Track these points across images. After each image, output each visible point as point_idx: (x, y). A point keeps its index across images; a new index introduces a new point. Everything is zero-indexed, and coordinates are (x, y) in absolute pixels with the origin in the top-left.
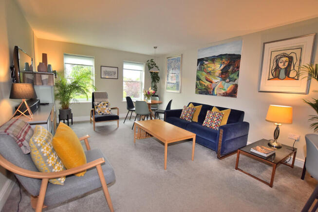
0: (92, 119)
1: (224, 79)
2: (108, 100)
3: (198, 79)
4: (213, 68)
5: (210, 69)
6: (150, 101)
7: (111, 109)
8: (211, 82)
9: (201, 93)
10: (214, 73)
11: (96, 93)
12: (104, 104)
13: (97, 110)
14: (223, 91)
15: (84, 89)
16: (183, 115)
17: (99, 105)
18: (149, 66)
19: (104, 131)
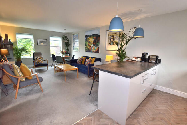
0: (34, 66)
1: (94, 45)
2: (42, 56)
3: (86, 45)
4: (91, 40)
5: (90, 41)
6: (64, 56)
7: (44, 61)
8: (90, 46)
9: (87, 52)
10: (91, 42)
11: (35, 53)
12: (40, 58)
13: (36, 61)
14: (95, 50)
15: (29, 51)
16: (78, 62)
17: (37, 59)
18: (64, 38)
19: (40, 71)
